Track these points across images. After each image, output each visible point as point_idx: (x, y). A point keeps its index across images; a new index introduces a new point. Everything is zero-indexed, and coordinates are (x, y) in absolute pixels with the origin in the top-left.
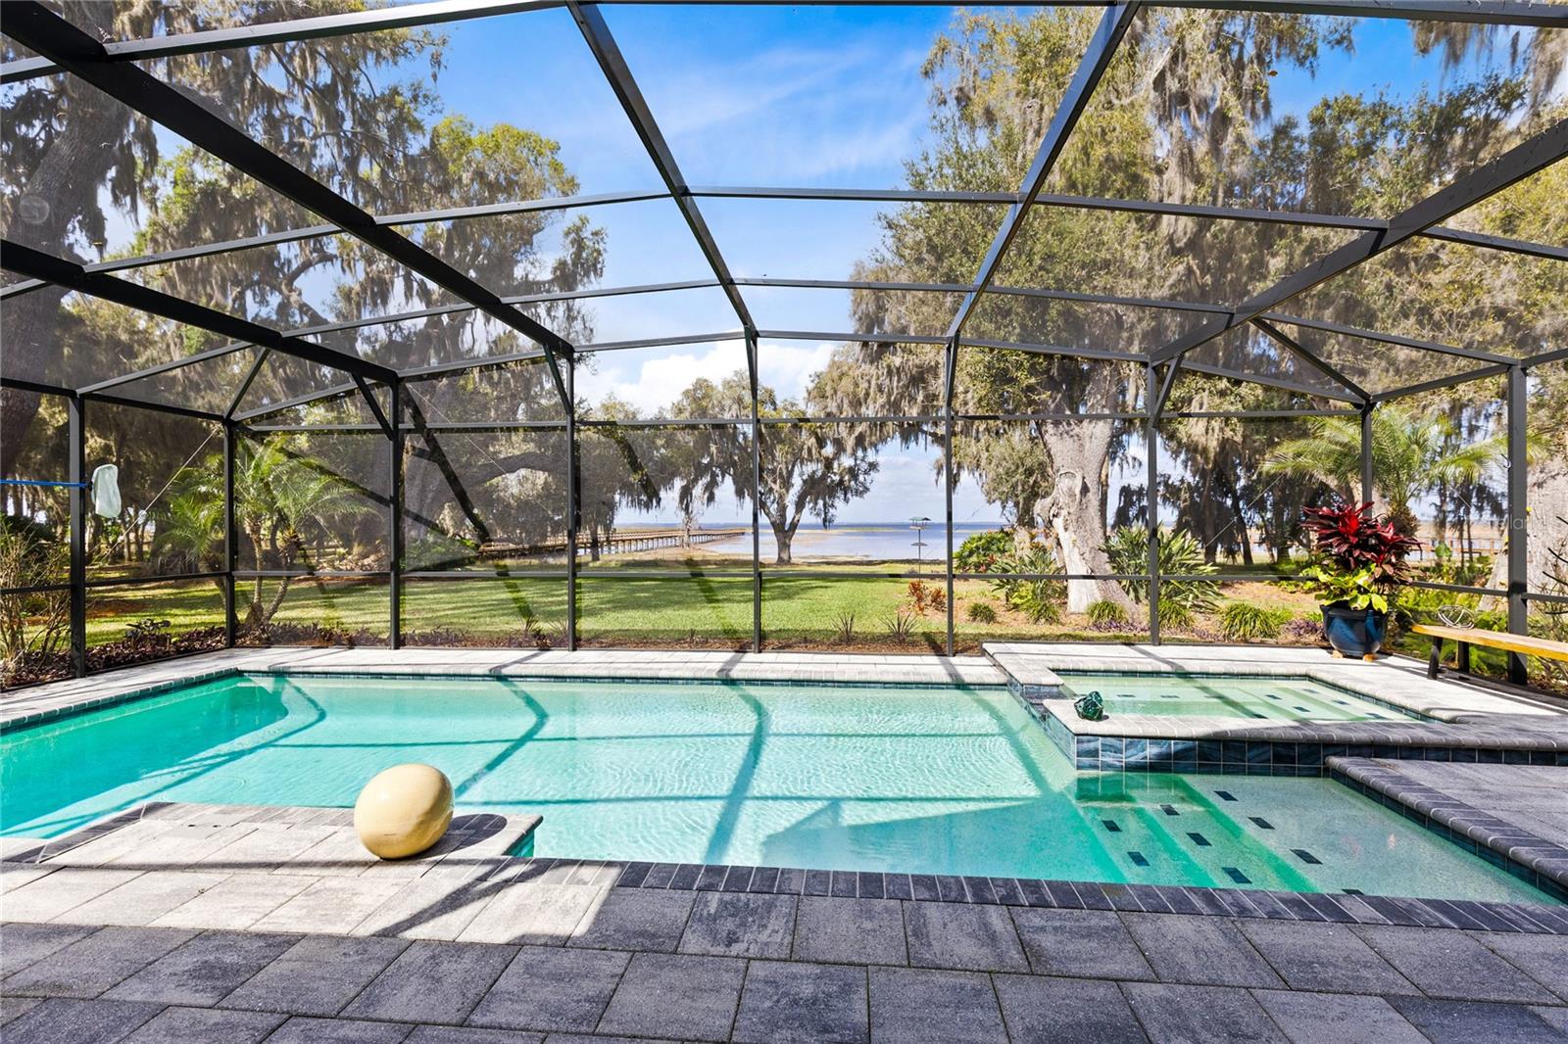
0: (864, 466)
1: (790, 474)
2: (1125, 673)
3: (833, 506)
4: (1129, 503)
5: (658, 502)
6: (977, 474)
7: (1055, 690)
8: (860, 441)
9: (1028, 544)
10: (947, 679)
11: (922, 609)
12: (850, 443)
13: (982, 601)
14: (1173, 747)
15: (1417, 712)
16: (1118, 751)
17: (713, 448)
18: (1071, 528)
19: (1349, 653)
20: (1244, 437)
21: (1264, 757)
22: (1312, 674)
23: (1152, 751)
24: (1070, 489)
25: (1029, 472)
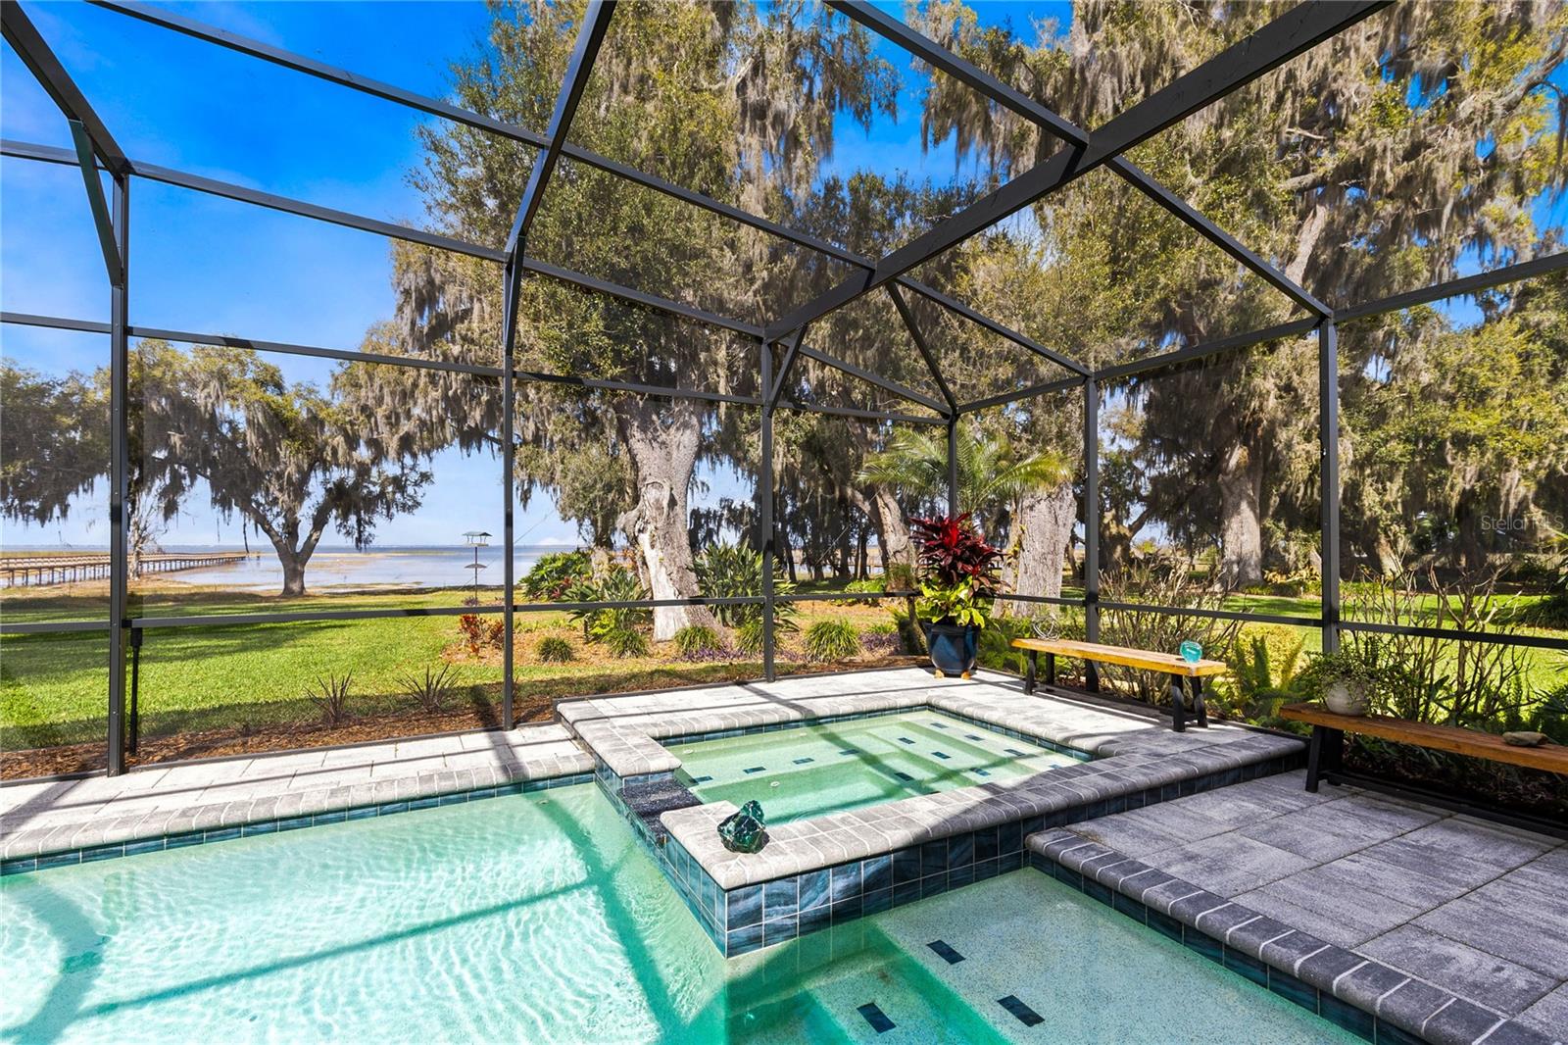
0: (414, 477)
1: (305, 478)
2: (750, 730)
3: (370, 523)
4: (698, 526)
5: (64, 513)
6: (551, 489)
7: (669, 777)
8: (406, 443)
9: (606, 566)
10: (499, 778)
11: (476, 651)
12: (393, 444)
13: (554, 634)
14: (865, 872)
15: (1052, 742)
16: (790, 900)
17: (176, 439)
18: (658, 545)
19: (950, 671)
20: (803, 463)
21: (966, 855)
22: (933, 701)
23: (837, 885)
24: (657, 501)
25: (608, 488)
